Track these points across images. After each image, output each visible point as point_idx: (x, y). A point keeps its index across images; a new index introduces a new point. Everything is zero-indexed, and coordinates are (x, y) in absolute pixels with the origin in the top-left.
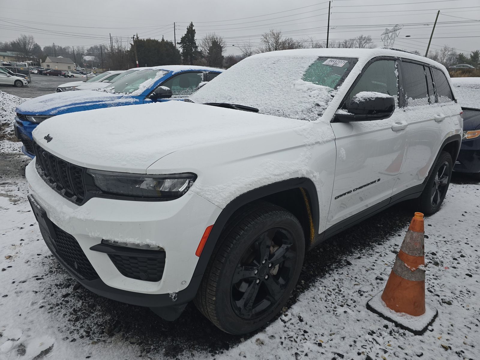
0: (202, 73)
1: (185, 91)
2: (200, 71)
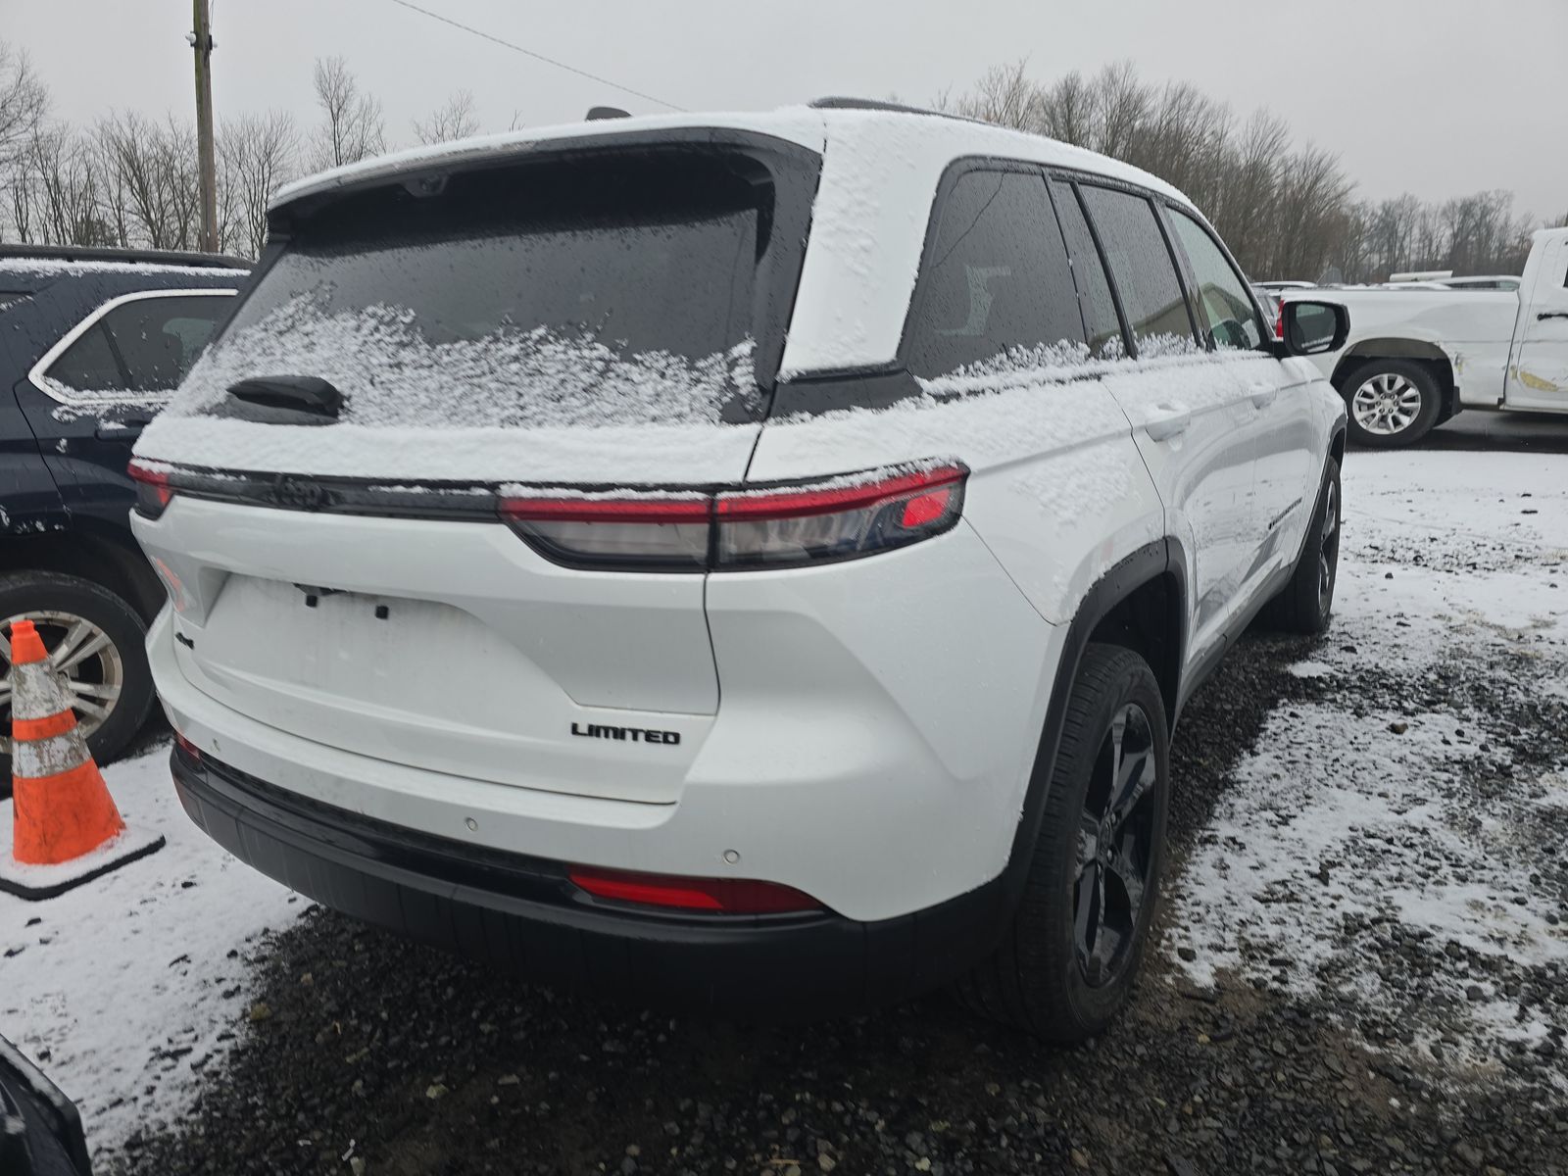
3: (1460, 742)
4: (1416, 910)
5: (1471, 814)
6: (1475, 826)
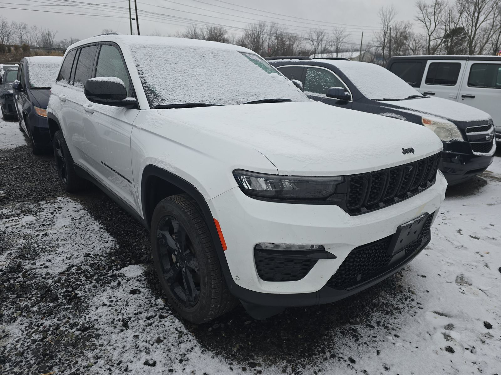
3: (44, 264)
4: (29, 218)
5: (28, 240)
6: (25, 238)
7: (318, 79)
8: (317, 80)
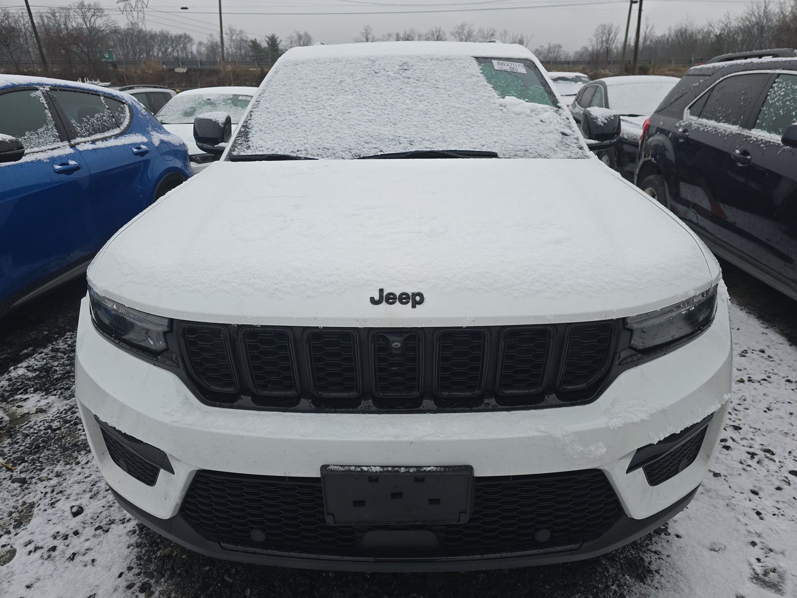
0: (37, 92)
1: (25, 139)
2: (31, 88)
7: (789, 100)
8: (788, 103)
